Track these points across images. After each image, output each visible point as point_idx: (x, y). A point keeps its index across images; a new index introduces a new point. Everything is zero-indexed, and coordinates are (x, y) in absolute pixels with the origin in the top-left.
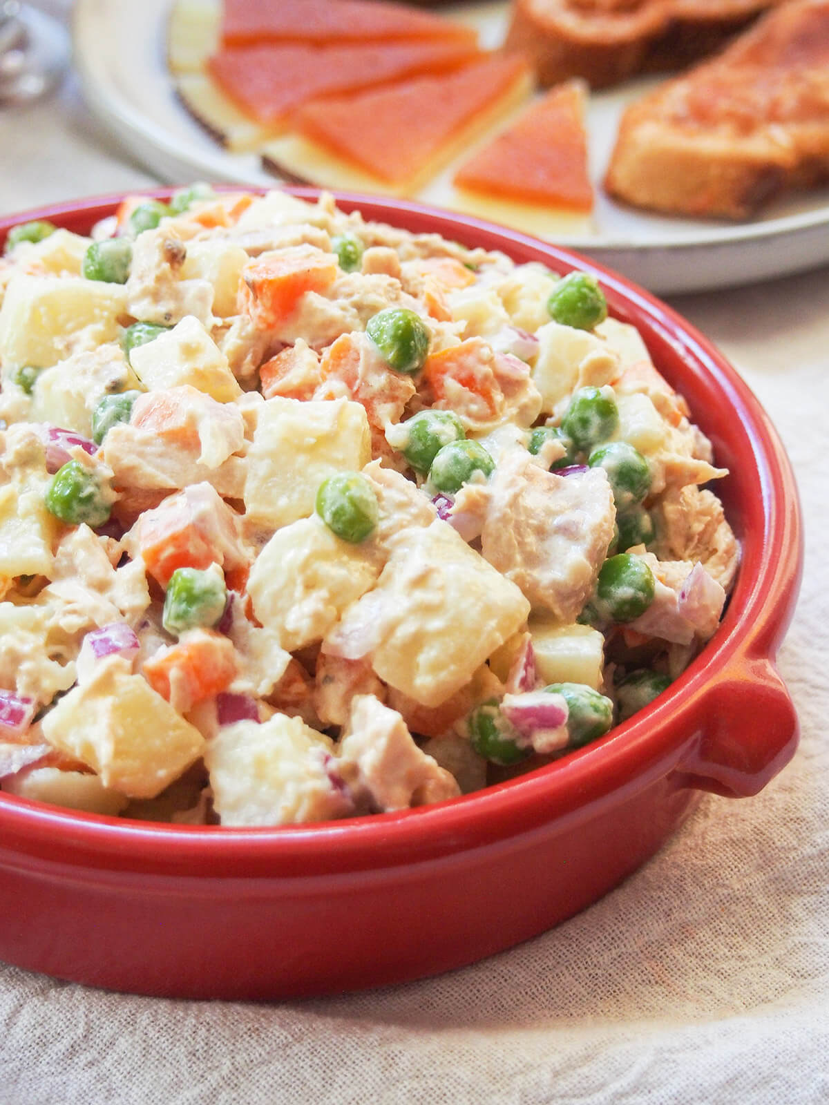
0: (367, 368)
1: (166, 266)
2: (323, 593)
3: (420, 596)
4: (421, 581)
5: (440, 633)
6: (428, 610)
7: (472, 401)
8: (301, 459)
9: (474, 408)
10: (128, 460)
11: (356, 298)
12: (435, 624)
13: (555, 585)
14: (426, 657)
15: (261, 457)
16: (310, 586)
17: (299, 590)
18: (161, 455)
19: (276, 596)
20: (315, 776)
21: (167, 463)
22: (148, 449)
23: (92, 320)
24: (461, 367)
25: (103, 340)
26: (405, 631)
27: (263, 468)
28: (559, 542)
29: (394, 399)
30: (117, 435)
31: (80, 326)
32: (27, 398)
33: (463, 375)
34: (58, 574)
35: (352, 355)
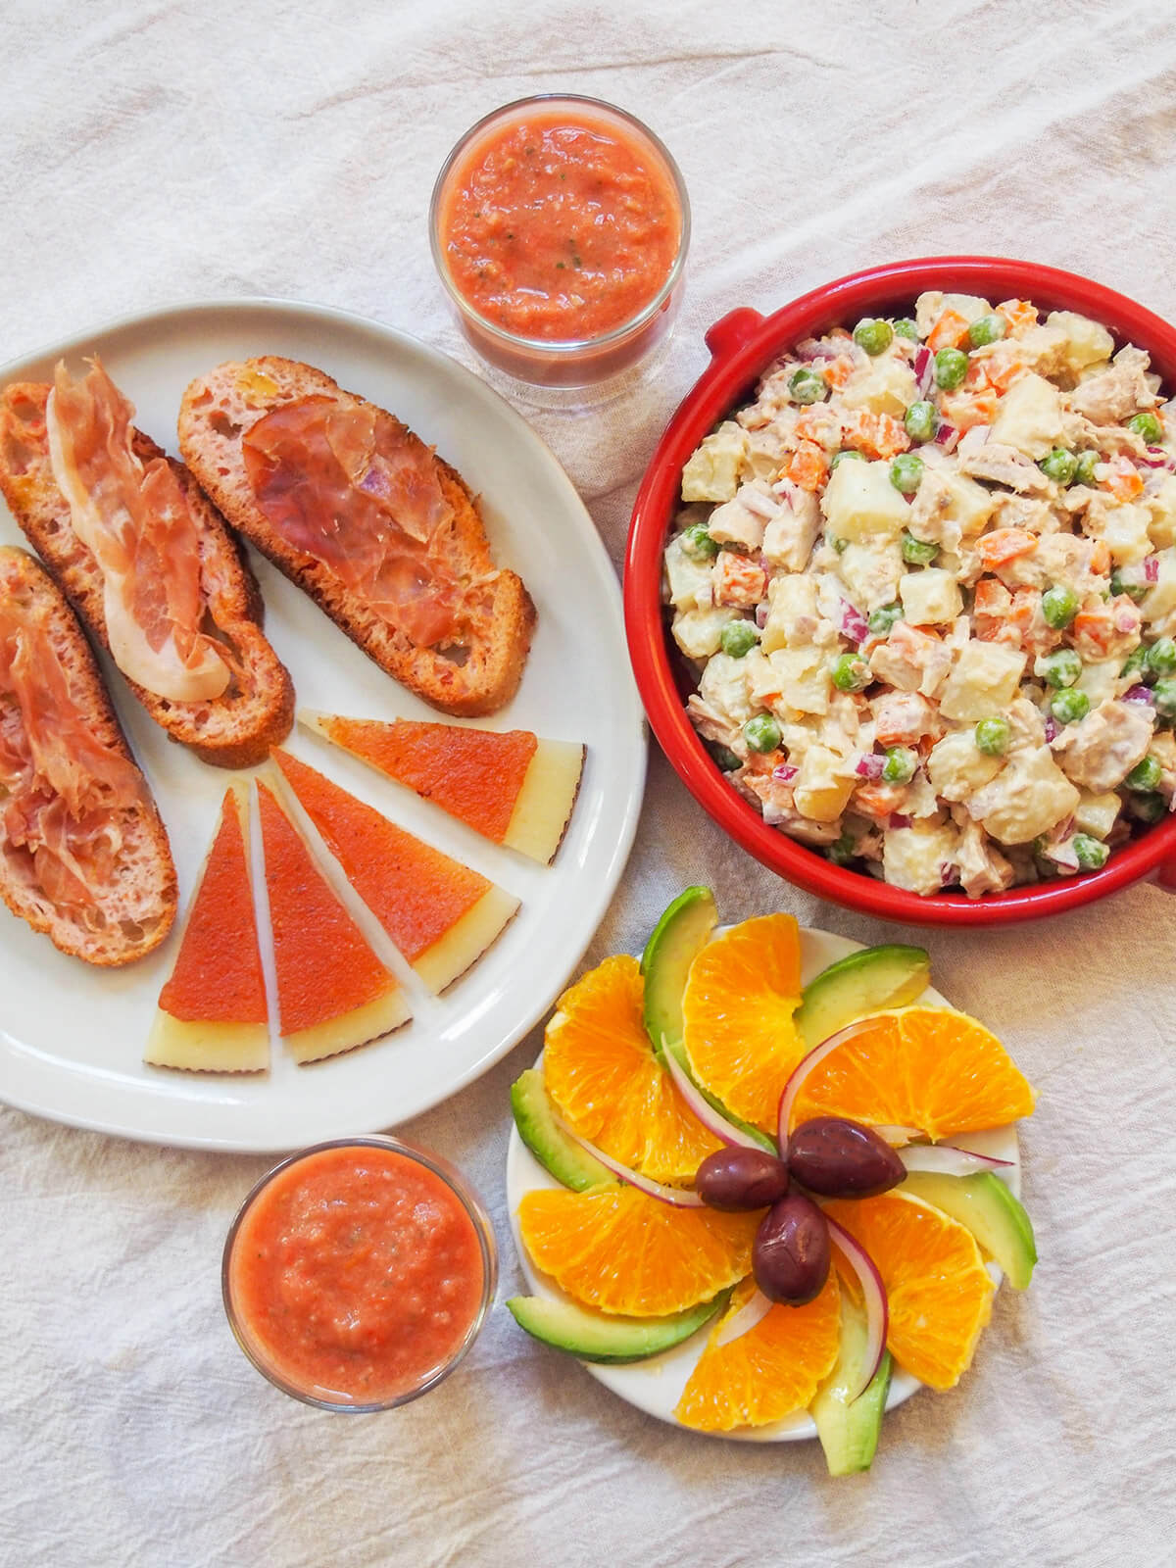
0: (1035, 627)
1: (937, 513)
2: (965, 784)
3: (1016, 801)
4: (1019, 793)
5: (1020, 822)
6: (1018, 809)
7: (1094, 647)
8: (978, 694)
9: (1094, 651)
10: (881, 671)
11: (1044, 570)
12: (1020, 817)
13: (1098, 785)
14: (1010, 829)
15: (956, 686)
16: (961, 778)
17: (953, 780)
18: (901, 671)
19: (941, 776)
20: (937, 876)
21: (902, 676)
22: (895, 666)
23: (885, 530)
24: (1094, 628)
25: (889, 542)
26: (1004, 816)
27: (955, 693)
28: (1111, 761)
29: (1046, 644)
30: (880, 654)
31: (878, 532)
32: (837, 559)
33: (1093, 633)
34: (828, 716)
35: (1029, 617)
